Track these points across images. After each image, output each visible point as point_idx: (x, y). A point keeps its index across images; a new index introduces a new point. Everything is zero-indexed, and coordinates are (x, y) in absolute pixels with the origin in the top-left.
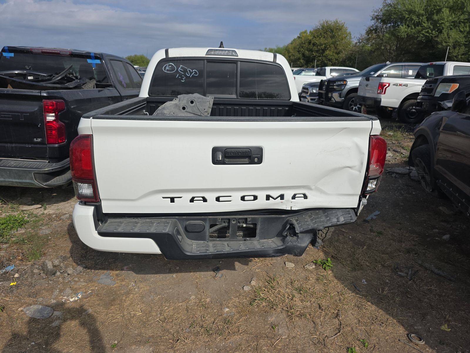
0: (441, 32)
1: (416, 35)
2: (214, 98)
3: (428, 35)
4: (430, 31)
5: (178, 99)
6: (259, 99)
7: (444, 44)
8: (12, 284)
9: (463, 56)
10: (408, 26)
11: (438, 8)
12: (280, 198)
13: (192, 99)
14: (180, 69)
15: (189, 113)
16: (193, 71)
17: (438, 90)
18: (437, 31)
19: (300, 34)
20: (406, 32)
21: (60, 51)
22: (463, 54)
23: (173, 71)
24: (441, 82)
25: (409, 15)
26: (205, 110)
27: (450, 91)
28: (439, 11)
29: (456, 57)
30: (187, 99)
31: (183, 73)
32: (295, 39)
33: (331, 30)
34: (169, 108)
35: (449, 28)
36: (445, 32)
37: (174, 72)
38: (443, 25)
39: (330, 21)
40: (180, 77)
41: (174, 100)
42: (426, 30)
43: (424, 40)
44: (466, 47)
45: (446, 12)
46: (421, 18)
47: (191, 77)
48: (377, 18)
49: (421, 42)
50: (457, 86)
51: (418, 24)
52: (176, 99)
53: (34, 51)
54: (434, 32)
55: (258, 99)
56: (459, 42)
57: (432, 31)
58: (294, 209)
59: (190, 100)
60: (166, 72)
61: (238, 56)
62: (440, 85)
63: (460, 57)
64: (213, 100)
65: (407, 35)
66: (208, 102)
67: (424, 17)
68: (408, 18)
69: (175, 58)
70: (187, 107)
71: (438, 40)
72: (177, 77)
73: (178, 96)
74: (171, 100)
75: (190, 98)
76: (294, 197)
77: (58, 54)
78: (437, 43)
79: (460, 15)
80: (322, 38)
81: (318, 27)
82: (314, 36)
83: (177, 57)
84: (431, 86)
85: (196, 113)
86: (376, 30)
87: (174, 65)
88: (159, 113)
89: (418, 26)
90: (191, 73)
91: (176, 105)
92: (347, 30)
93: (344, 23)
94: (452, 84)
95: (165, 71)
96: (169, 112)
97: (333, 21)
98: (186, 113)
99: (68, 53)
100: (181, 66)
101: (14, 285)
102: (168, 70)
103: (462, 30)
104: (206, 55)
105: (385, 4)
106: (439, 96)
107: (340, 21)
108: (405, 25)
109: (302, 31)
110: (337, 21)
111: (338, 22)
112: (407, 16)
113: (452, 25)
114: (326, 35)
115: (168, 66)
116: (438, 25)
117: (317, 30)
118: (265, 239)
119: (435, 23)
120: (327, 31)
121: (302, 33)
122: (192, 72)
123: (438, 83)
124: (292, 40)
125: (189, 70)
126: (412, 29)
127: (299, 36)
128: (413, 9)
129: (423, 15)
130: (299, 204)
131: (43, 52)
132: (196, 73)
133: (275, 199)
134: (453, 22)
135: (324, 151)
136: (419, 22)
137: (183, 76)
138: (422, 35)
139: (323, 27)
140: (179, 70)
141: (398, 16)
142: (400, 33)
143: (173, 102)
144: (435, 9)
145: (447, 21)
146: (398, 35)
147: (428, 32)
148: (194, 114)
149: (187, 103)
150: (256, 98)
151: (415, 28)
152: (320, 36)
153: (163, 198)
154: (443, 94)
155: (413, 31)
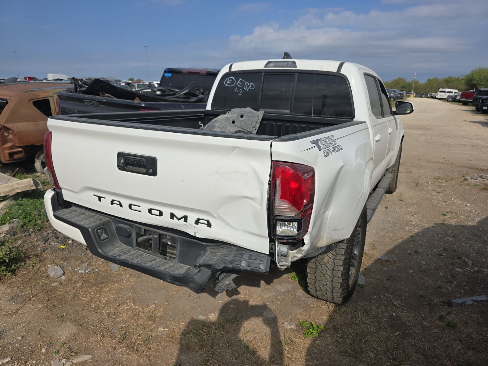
2: (264, 113)
5: (231, 113)
6: (315, 115)
8: (62, 247)
12: (183, 219)
13: (243, 113)
14: (240, 83)
15: (237, 127)
16: (250, 84)
21: (200, 71)
23: (233, 84)
26: (252, 125)
30: (237, 113)
31: (241, 87)
34: (221, 121)
40: (238, 91)
41: (227, 113)
47: (247, 90)
53: (183, 71)
55: (313, 116)
58: (197, 236)
59: (240, 114)
61: (296, 67)
64: (262, 115)
66: (256, 116)
69: (236, 71)
70: (236, 121)
72: (235, 91)
73: (232, 110)
74: (225, 113)
75: (240, 112)
76: (197, 222)
77: (199, 73)
83: (238, 71)
85: (243, 128)
87: (235, 78)
88: (210, 125)
90: (248, 87)
91: (227, 119)
95: (226, 84)
96: (219, 125)
98: (235, 127)
99: (205, 73)
100: (240, 79)
101: (62, 248)
102: (228, 84)
104: (264, 67)
115: (229, 80)
118: (183, 264)
122: (250, 85)
125: (246, 83)
130: (201, 232)
131: (189, 72)
132: (252, 87)
133: (179, 219)
135: (217, 173)
137: (241, 90)
140: (238, 83)
143: (225, 116)
148: (242, 128)
149: (238, 117)
150: (312, 115)
153: (94, 195)
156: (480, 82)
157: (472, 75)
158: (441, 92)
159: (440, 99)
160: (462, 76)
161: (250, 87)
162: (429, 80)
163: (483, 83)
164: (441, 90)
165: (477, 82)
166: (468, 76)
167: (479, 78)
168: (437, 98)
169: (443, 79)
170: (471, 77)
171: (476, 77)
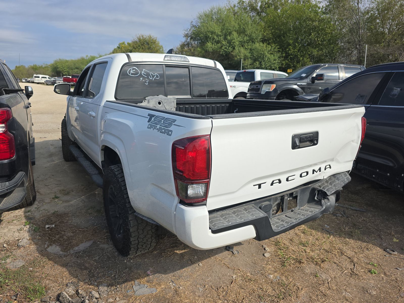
0: (234, 48)
1: (219, 50)
2: (176, 99)
3: (226, 50)
4: (227, 48)
5: (147, 101)
7: (238, 57)
9: (251, 66)
10: (213, 44)
11: (229, 31)
12: (319, 170)
13: (159, 100)
14: (144, 73)
16: (155, 74)
17: (263, 89)
18: (232, 48)
19: (119, 45)
20: (211, 47)
22: (250, 65)
24: (264, 84)
25: (212, 35)
27: (271, 90)
28: (230, 33)
29: (246, 66)
30: (155, 101)
31: (146, 77)
32: (115, 49)
33: (147, 43)
35: (239, 46)
36: (236, 48)
37: (138, 75)
38: (235, 43)
39: (145, 36)
40: (143, 81)
41: (143, 101)
42: (225, 47)
43: (224, 54)
44: (251, 60)
45: (235, 34)
46: (220, 37)
47: (153, 80)
48: (186, 36)
49: (222, 55)
50: (274, 86)
51: (218, 42)
52: (145, 101)
54: (230, 48)
55: (207, 99)
56: (247, 56)
57: (228, 48)
58: (325, 177)
59: (157, 101)
60: (130, 75)
61: (189, 62)
62: (263, 86)
63: (249, 66)
64: (175, 101)
65: (212, 49)
66: (172, 102)
67: (221, 37)
68: (211, 37)
71: (234, 54)
72: (141, 80)
73: (146, 98)
74: (141, 102)
75: (157, 99)
76: (325, 168)
78: (233, 56)
79: (244, 37)
80: (141, 49)
81: (136, 40)
82: (134, 47)
84: (257, 87)
86: (188, 44)
87: (138, 69)
89: (218, 43)
90: (153, 76)
92: (159, 44)
93: (157, 38)
94: (272, 85)
97: (147, 36)
100: (144, 70)
102: (132, 74)
103: (246, 47)
104: (163, 60)
105: (192, 26)
106: (264, 93)
107: (152, 36)
108: (210, 42)
109: (120, 43)
110: (150, 36)
111: (152, 37)
112: (211, 36)
113: (240, 44)
114: (144, 47)
115: (132, 70)
116: (232, 43)
117: (135, 42)
119: (229, 42)
120: (144, 44)
121: (121, 44)
122: (154, 76)
123: (262, 84)
124: (113, 50)
125: (151, 74)
126: (215, 45)
127: (118, 46)
128: (214, 31)
129: (221, 36)
130: (327, 174)
132: (157, 76)
133: (317, 172)
134: (240, 42)
136: (219, 40)
137: (146, 79)
138: (223, 50)
139: (140, 40)
140: (142, 74)
141: (204, 35)
142: (208, 48)
143: (143, 104)
144: (228, 32)
145: (237, 41)
146: (207, 50)
147: (226, 48)
149: (156, 104)
151: (217, 45)
152: (139, 48)
153: (254, 186)
154: (267, 92)
155: (216, 47)
156: (63, 69)
157: (56, 64)
158: (35, 77)
159: (38, 83)
160: (44, 64)
161: (155, 77)
162: (16, 67)
163: (66, 71)
164: (35, 75)
165: (62, 70)
166: (53, 65)
167: (62, 67)
168: (36, 83)
169: (30, 67)
170: (55, 65)
171: (60, 66)
